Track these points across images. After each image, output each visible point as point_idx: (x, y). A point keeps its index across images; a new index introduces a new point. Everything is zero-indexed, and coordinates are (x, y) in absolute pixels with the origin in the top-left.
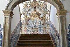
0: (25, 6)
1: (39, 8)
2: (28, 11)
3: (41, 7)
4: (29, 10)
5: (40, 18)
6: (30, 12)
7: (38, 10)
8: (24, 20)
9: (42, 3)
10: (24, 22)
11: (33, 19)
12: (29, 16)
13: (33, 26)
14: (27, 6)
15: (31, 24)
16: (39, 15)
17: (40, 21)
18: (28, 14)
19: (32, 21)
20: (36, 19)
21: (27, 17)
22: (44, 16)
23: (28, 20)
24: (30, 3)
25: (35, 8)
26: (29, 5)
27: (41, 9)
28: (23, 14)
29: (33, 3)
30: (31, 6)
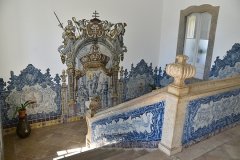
1: (104, 42)
2: (77, 51)
3: (111, 40)
4: (80, 47)
5: (106, 70)
6: (83, 53)
7: (102, 49)
8: (67, 78)
9: (113, 28)
10: (67, 83)
11: (90, 73)
12: (79, 67)
13: (90, 91)
14: (73, 34)
15: (85, 87)
16: (104, 61)
17: (105, 76)
18: (77, 60)
19: (88, 78)
21: (74, 69)
22: (116, 63)
23: (78, 78)
24: (81, 26)
26: (78, 33)
27: (109, 46)
28: (63, 62)
29: (89, 26)
30: (85, 35)
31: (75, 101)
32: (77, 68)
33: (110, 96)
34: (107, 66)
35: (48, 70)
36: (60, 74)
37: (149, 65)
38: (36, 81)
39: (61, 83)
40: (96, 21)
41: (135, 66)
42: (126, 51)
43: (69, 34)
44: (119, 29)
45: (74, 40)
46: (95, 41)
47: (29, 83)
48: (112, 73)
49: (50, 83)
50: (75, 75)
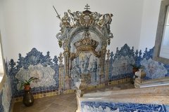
0: (64, 24)
1: (94, 30)
2: (72, 38)
3: (100, 28)
4: (74, 34)
5: (96, 53)
6: (76, 38)
8: (63, 59)
9: (102, 18)
10: (63, 63)
11: (82, 55)
12: (73, 50)
13: (82, 69)
14: (68, 24)
15: (78, 66)
16: (93, 45)
17: (95, 58)
18: (72, 45)
19: (80, 59)
21: (69, 51)
22: (104, 47)
23: (72, 59)
24: (75, 17)
26: (72, 23)
28: (60, 45)
31: (70, 77)
32: (71, 51)
33: (98, 73)
34: (96, 50)
35: (48, 53)
36: (58, 56)
37: (131, 48)
38: (38, 61)
39: (59, 63)
41: (119, 49)
42: (112, 37)
43: (65, 24)
44: (107, 18)
45: (69, 28)
46: (87, 29)
47: (33, 63)
48: (100, 55)
49: (50, 63)
50: (70, 57)
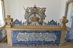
0: (27, 11)
4: (30, 15)
6: (31, 17)
7: (37, 16)
8: (26, 23)
10: (26, 25)
11: (33, 23)
12: (30, 21)
16: (38, 19)
18: (29, 19)
20: (36, 23)
22: (42, 20)
23: (29, 24)
24: (31, 9)
25: (35, 13)
27: (39, 15)
28: (25, 19)
29: (33, 9)
30: (32, 12)
32: (29, 21)
34: (39, 21)
35: (21, 21)
36: (24, 22)
38: (18, 23)
39: (25, 25)
40: (35, 7)
42: (46, 17)
44: (43, 10)
47: (16, 24)
48: (41, 23)
49: (22, 24)
